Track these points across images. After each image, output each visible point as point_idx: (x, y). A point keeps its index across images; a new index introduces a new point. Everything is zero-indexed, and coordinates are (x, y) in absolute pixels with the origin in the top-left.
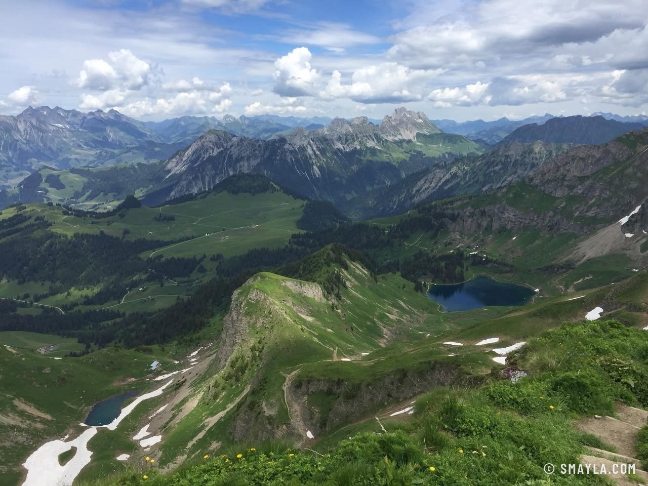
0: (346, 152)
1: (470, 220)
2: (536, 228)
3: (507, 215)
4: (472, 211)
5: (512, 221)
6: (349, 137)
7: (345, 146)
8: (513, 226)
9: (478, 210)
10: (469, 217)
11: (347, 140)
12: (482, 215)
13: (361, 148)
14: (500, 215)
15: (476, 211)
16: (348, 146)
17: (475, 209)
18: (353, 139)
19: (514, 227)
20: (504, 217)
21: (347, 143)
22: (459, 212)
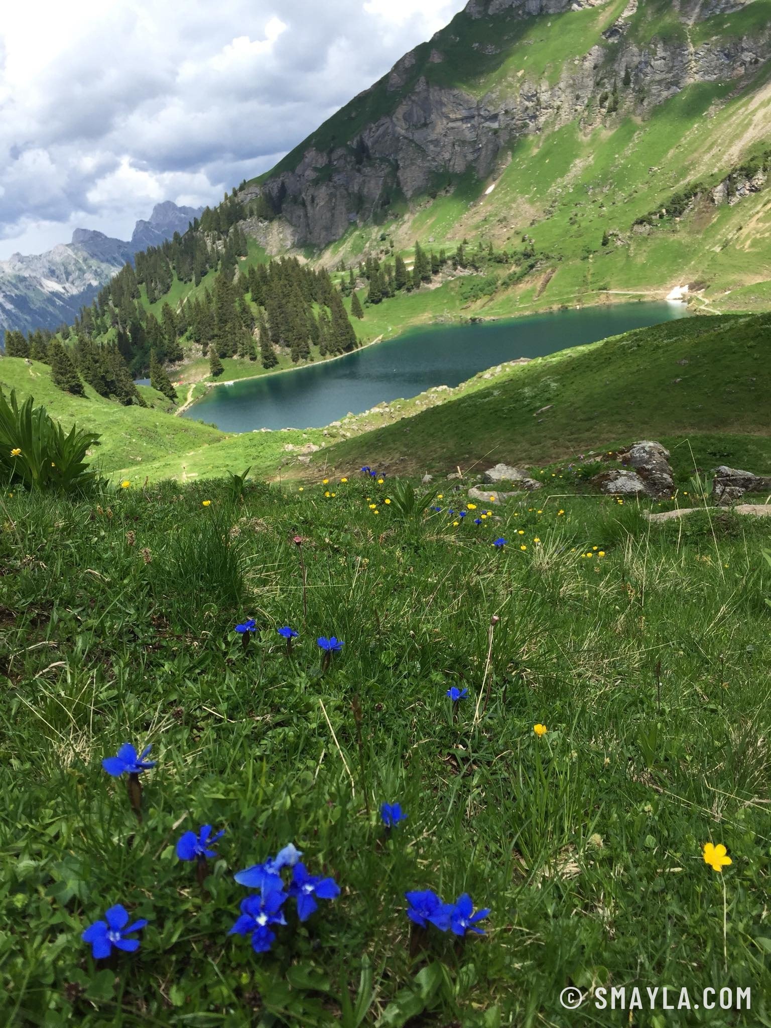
0: (72, 297)
1: (322, 193)
2: (557, 128)
3: (441, 125)
4: (322, 161)
5: (463, 143)
6: (72, 268)
7: (67, 285)
8: (470, 157)
9: (340, 152)
10: (316, 182)
11: (68, 274)
12: (359, 162)
13: (100, 283)
14: (417, 136)
15: (335, 156)
16: (73, 283)
17: (331, 151)
18: (80, 269)
19: (475, 160)
20: (433, 137)
21: (71, 279)
22: (283, 184)
